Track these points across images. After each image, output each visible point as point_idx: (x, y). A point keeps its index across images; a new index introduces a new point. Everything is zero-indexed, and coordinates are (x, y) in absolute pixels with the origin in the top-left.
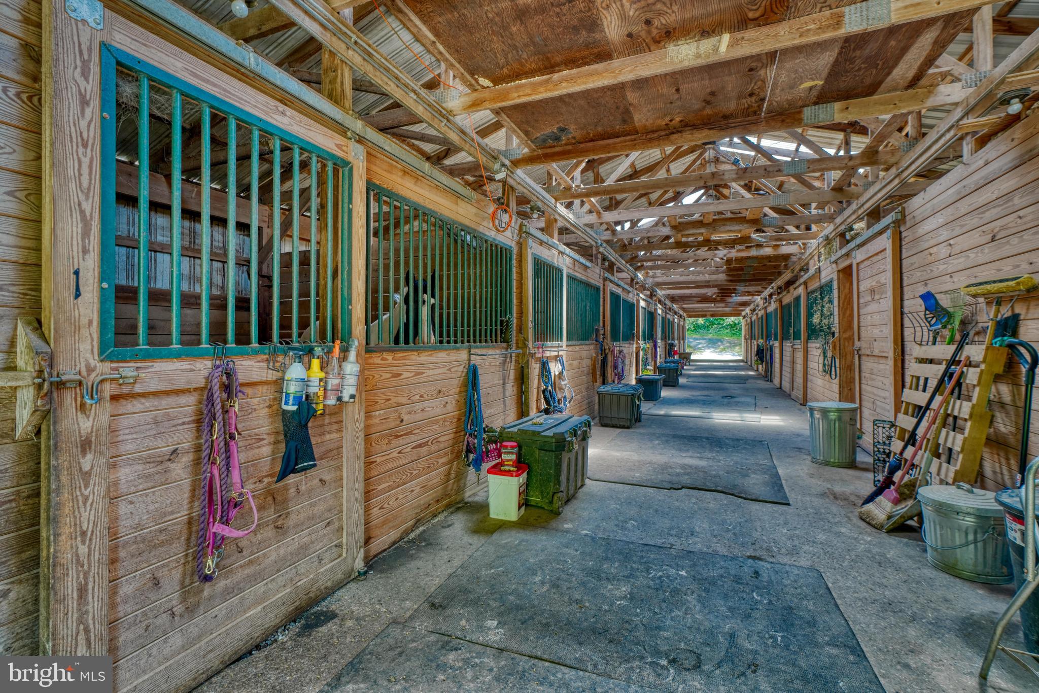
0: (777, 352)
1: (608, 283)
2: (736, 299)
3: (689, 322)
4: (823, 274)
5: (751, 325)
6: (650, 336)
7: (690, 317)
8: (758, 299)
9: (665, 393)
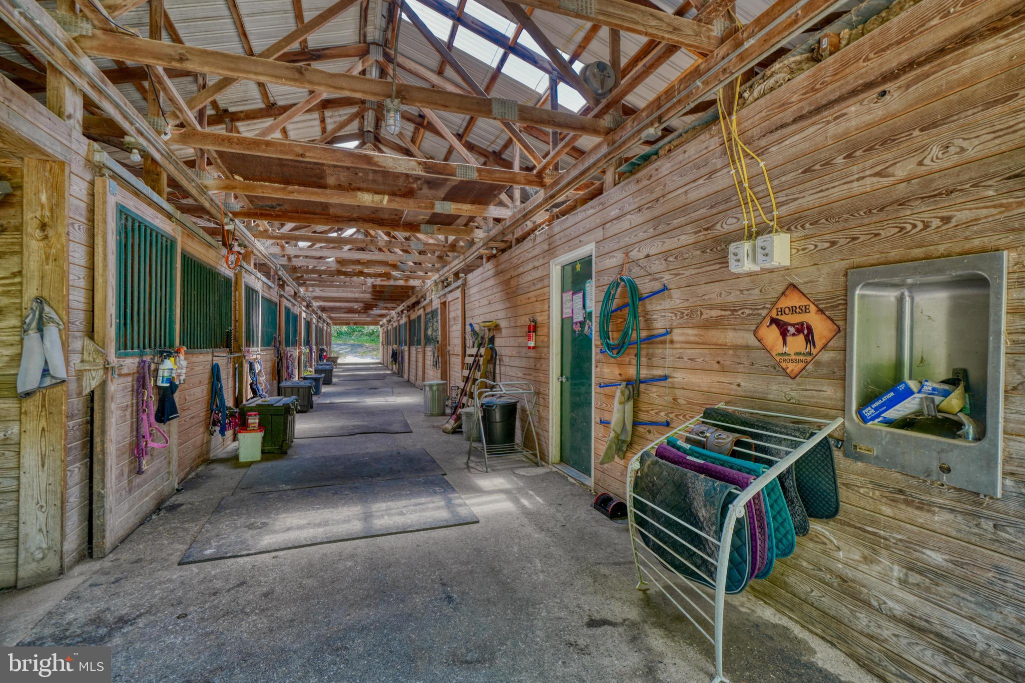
0: (406, 354)
1: (283, 299)
2: (376, 312)
3: (335, 329)
4: (434, 303)
5: (387, 333)
6: (308, 343)
7: (336, 324)
8: (393, 313)
9: (324, 389)
